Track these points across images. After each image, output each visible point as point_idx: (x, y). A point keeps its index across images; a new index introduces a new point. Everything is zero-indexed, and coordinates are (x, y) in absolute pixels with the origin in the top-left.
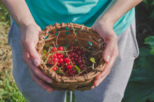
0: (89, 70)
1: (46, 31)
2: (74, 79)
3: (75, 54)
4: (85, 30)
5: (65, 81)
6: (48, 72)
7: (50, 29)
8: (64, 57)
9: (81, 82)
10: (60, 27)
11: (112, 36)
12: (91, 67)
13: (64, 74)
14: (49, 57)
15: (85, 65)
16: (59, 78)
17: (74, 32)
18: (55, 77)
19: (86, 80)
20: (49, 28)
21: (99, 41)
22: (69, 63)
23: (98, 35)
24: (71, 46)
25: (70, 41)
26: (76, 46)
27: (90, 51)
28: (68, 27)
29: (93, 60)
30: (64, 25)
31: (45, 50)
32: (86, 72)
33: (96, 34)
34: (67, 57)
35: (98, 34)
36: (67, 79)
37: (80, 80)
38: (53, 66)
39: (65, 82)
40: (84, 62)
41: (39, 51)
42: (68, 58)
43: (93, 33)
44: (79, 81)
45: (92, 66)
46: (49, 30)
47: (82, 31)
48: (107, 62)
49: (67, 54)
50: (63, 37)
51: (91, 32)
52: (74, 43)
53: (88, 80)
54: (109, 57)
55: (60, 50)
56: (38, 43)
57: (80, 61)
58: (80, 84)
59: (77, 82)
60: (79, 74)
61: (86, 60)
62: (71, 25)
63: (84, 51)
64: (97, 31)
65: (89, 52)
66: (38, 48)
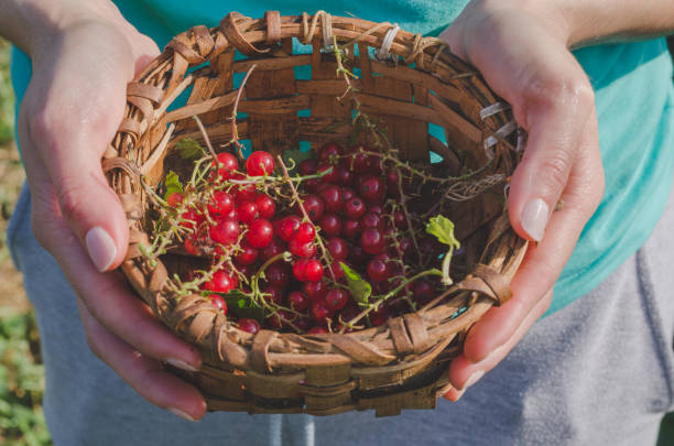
0: (426, 287)
1: (172, 62)
2: (328, 346)
3: (349, 196)
4: (401, 54)
5: (271, 359)
6: (172, 304)
7: (196, 47)
8: (282, 213)
9: (373, 362)
10: (254, 40)
11: (559, 85)
12: (435, 271)
13: (274, 317)
14: (185, 216)
15: (400, 261)
16: (240, 343)
17: (341, 67)
18: (213, 334)
19: (401, 355)
20: (189, 44)
21: (483, 117)
22: (309, 247)
23: (477, 83)
24: (326, 148)
25: (318, 120)
26: (354, 149)
27: (430, 177)
28: (301, 38)
29: (443, 229)
30: (278, 26)
31: (171, 173)
32: (405, 302)
33: (469, 78)
34: (297, 212)
35: (480, 77)
36: (286, 345)
37: (366, 355)
38: (208, 270)
39: (270, 362)
40: (398, 244)
41: (127, 178)
42: (302, 216)
43: (453, 71)
44: (359, 359)
45: (441, 269)
46: (190, 53)
47: (389, 61)
48: (533, 244)
49: (296, 196)
50: (276, 98)
51: (440, 63)
52: (343, 130)
53: (412, 352)
54: (546, 208)
55: (256, 172)
56: (124, 134)
57: (371, 234)
58: (368, 379)
59: (346, 364)
60: (366, 313)
61: (411, 230)
62: (320, 25)
63: (400, 176)
64: (474, 60)
65: (429, 182)
66: (122, 162)
